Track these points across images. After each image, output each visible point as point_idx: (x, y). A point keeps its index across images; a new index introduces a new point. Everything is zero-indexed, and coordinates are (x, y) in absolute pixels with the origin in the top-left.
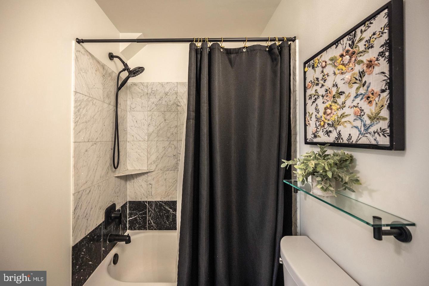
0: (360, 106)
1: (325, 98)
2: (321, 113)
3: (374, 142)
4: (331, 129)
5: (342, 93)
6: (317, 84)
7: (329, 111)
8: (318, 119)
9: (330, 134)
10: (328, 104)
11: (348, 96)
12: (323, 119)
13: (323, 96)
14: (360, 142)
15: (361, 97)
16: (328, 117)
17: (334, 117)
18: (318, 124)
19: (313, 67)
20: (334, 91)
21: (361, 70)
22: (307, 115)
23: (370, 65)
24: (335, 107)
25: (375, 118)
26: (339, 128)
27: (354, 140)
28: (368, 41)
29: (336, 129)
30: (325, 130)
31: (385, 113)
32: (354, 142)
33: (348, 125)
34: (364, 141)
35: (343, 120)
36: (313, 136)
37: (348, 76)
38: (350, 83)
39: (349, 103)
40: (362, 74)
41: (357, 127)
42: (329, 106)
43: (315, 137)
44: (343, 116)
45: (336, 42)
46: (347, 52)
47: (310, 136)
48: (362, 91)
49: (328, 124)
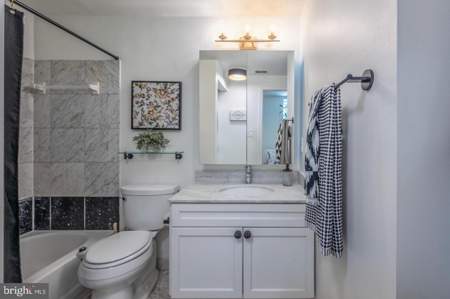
0: (168, 113)
1: (149, 106)
2: (146, 113)
3: (173, 128)
4: (152, 121)
5: (159, 106)
6: (143, 97)
7: (151, 113)
8: (143, 116)
9: (152, 124)
10: (151, 109)
11: (163, 108)
12: (147, 116)
13: (147, 105)
14: (168, 127)
15: (168, 110)
16: (151, 116)
17: (155, 116)
18: (143, 118)
19: (140, 87)
20: (155, 104)
21: (169, 100)
22: (134, 112)
23: (173, 99)
24: (155, 111)
25: (174, 119)
26: (157, 121)
27: (165, 127)
28: (172, 90)
29: (156, 122)
30: (148, 122)
31: (177, 118)
32: (165, 128)
33: (163, 121)
34: (169, 127)
35: (160, 118)
36: (139, 125)
37: (163, 100)
38: (164, 104)
39: (163, 111)
40: (169, 102)
41: (167, 122)
42: (151, 110)
43: (141, 125)
44: (160, 116)
45: (158, 83)
46: (163, 90)
47: (136, 124)
48: (169, 108)
49: (151, 119)
